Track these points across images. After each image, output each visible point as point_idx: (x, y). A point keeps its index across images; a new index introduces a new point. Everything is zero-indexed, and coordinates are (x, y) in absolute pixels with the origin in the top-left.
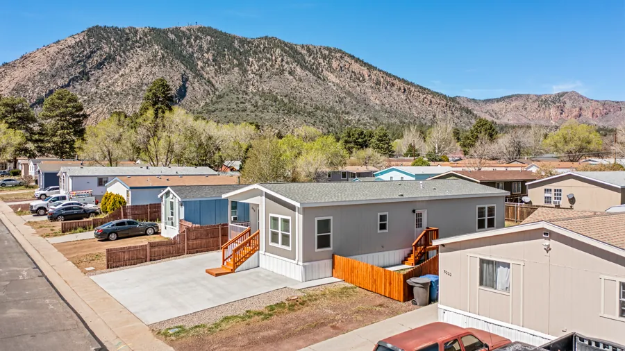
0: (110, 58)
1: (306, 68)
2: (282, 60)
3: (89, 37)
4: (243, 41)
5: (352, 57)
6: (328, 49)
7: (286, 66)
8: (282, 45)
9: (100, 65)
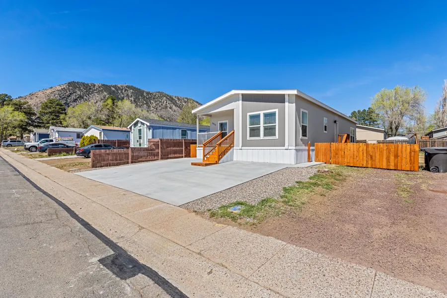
0: (81, 97)
1: (177, 106)
2: (167, 102)
3: (69, 86)
4: (148, 93)
5: (198, 102)
6: (187, 98)
7: (168, 105)
8: (167, 96)
9: (75, 100)
